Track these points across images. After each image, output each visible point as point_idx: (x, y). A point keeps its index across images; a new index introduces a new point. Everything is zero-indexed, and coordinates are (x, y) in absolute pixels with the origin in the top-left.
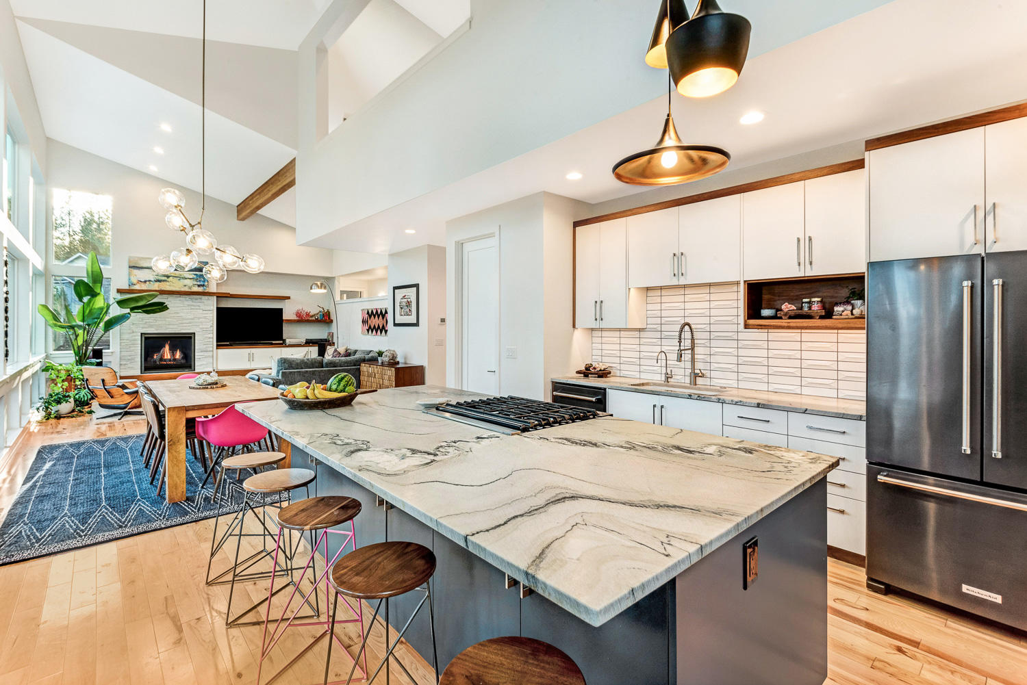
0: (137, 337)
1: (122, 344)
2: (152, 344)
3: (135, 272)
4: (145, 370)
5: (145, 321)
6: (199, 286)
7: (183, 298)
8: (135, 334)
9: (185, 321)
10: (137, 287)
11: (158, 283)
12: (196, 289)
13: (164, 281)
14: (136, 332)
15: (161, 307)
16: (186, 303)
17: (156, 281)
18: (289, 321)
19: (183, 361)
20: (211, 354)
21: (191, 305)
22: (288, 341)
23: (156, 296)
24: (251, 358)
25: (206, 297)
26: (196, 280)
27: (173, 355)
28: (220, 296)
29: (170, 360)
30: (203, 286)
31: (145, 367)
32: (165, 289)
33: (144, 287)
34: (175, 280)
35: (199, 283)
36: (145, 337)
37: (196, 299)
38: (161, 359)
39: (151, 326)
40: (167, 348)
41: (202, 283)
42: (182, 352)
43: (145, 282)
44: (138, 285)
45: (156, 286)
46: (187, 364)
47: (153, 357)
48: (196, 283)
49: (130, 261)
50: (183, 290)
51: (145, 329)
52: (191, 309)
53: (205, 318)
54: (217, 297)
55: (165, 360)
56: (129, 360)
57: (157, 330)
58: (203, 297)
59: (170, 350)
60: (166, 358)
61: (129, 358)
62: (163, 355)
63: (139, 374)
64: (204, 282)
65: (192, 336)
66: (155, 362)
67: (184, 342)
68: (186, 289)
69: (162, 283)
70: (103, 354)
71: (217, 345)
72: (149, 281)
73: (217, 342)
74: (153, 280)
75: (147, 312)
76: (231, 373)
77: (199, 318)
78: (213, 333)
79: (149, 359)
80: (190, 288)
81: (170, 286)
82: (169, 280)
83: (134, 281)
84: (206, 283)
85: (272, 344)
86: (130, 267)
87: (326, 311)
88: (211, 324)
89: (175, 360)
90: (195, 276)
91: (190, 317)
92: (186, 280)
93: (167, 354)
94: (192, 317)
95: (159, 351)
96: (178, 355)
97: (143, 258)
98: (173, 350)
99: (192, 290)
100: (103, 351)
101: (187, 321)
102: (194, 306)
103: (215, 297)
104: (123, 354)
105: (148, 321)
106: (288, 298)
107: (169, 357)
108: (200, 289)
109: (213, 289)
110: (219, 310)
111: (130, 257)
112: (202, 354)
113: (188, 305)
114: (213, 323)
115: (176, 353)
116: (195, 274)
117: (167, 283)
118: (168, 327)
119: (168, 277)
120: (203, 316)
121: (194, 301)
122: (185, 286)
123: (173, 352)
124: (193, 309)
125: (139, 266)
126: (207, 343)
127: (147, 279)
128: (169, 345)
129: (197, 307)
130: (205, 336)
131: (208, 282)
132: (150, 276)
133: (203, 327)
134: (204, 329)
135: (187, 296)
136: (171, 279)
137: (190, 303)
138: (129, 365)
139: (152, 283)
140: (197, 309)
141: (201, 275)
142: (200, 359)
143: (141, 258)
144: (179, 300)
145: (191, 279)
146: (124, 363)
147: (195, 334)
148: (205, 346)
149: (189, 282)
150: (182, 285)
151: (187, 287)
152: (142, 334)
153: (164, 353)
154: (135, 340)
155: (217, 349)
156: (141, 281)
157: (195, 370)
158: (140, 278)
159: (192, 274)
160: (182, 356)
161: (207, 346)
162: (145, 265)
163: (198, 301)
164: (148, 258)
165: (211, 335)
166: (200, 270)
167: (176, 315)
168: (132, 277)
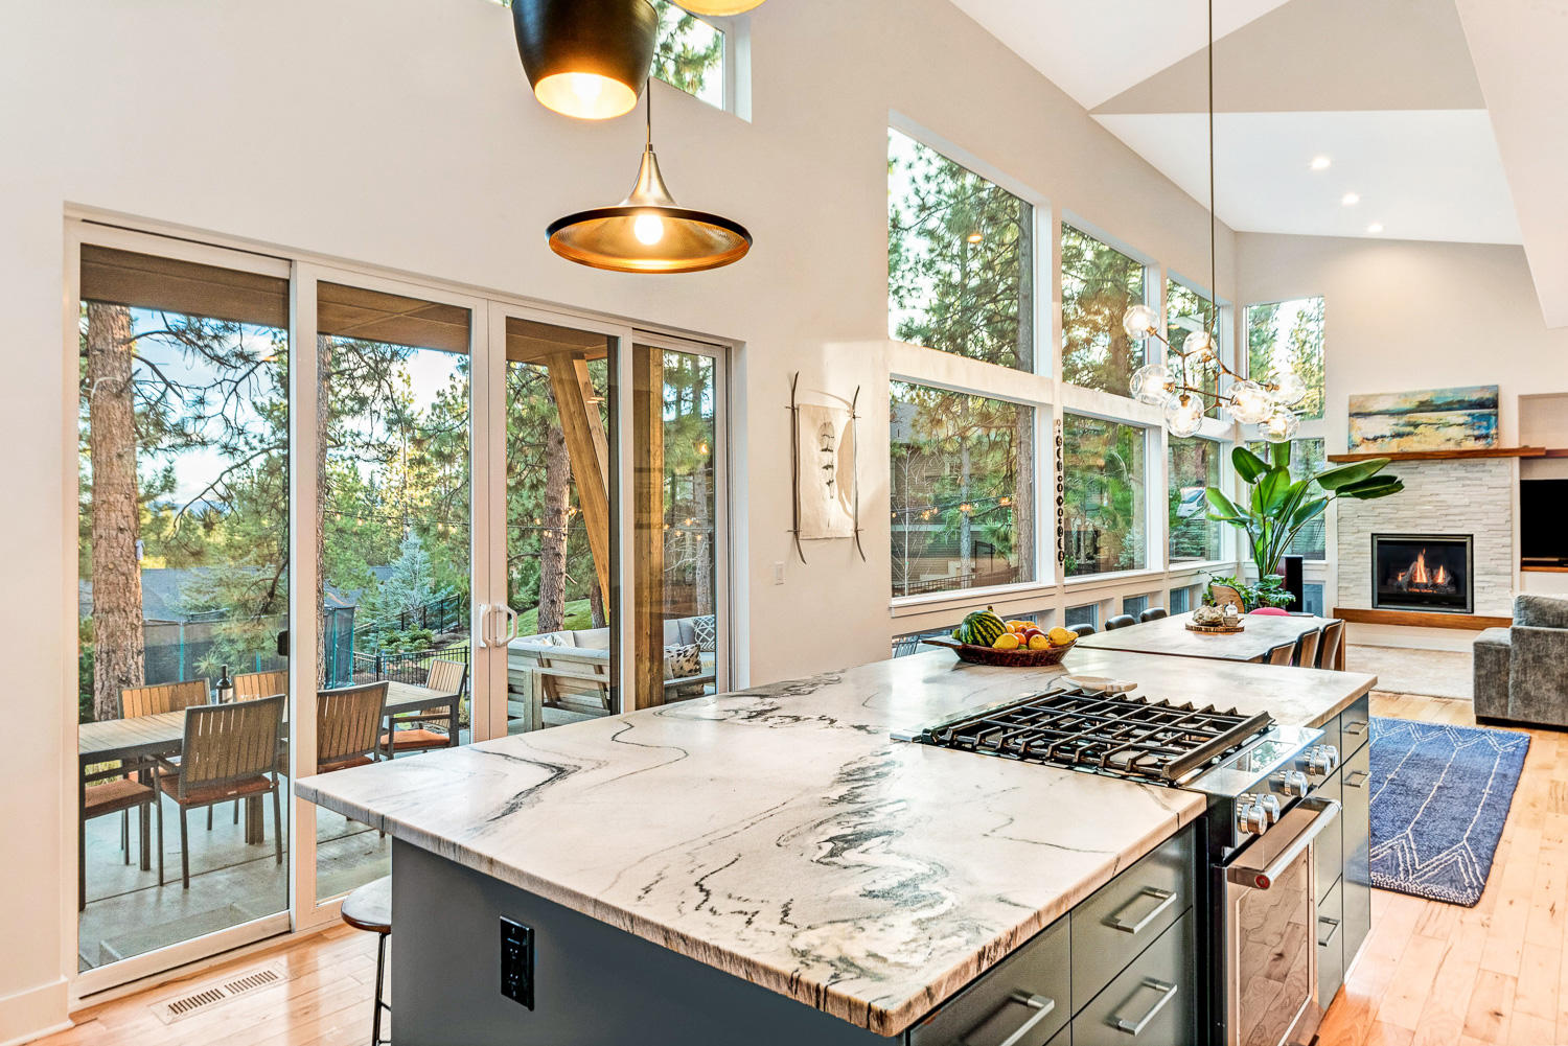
0: (1364, 541)
1: (1342, 551)
2: (1392, 554)
3: (1360, 422)
4: (1380, 602)
5: (1378, 510)
6: (1477, 438)
7: (1447, 466)
8: (1359, 535)
9: (1451, 511)
10: (1361, 450)
11: (1397, 440)
12: (1471, 445)
13: (1409, 434)
14: (1364, 532)
15: (1390, 485)
16: (1454, 474)
17: (1393, 436)
19: (1451, 590)
20: (1507, 579)
21: (1464, 478)
23: (1384, 465)
25: (1496, 461)
26: (1472, 426)
27: (1432, 576)
28: (1527, 456)
29: (1426, 586)
30: (1486, 436)
31: (1379, 594)
32: (1410, 450)
33: (1373, 449)
34: (1429, 430)
35: (1476, 433)
36: (1379, 542)
37: (1474, 466)
38: (1411, 583)
39: (1390, 521)
40: (1421, 562)
41: (1484, 432)
42: (1450, 571)
43: (1375, 439)
44: (1364, 445)
45: (1393, 446)
46: (1456, 596)
47: (1397, 579)
48: (1470, 432)
49: (1350, 405)
50: (1443, 448)
51: (1377, 526)
52: (1464, 486)
53: (1493, 503)
54: (1522, 458)
55: (1418, 586)
56: (1352, 580)
58: (1489, 461)
59: (1426, 566)
60: (1418, 580)
61: (1354, 576)
62: (1413, 576)
63: (1370, 609)
64: (1488, 428)
65: (1468, 540)
66: (1400, 587)
67: (1452, 553)
68: (1451, 446)
69: (1405, 438)
70: (1304, 567)
71: (1524, 565)
72: (1383, 437)
73: (1523, 555)
74: (1388, 434)
75: (1364, 496)
77: (1481, 504)
78: (1513, 537)
79: (1390, 581)
80: (1459, 443)
81: (1419, 442)
82: (1418, 431)
83: (1357, 438)
84: (1493, 431)
86: (1351, 415)
88: (1508, 515)
89: (1435, 585)
90: (1470, 419)
91: (1462, 502)
92: (1450, 429)
93: (1420, 572)
94: (1466, 501)
95: (1407, 568)
96: (1441, 577)
97: (1372, 396)
98: (1431, 566)
99: (1463, 449)
100: (1304, 562)
101: (1457, 511)
102: (1469, 479)
103: (1516, 461)
104: (1344, 569)
107: (1425, 580)
108: (1480, 445)
109: (1511, 438)
110: (1528, 488)
111: (1351, 398)
112: (1487, 578)
113: (1458, 479)
114: (1511, 515)
115: (1438, 572)
116: (1469, 415)
117: (1415, 438)
118: (1419, 521)
119: (1416, 426)
120: (1490, 498)
121: (1469, 469)
122: (1449, 440)
123: (1432, 572)
124: (1469, 485)
125: (1367, 411)
126: (1498, 556)
127: (1379, 435)
128: (1425, 557)
129: (1474, 482)
130: (1495, 541)
131: (1497, 427)
132: (1385, 426)
133: (1490, 522)
134: (1494, 527)
135: (1455, 461)
136: (1421, 428)
137: (1461, 473)
138: (1353, 591)
139: (1387, 440)
140: (1475, 485)
141: (1482, 415)
142: (1483, 588)
143: (1368, 397)
144: (1440, 469)
145: (1461, 425)
146: (1346, 585)
147: (1472, 536)
148: (1493, 562)
149: (1457, 433)
150: (1443, 439)
151: (1452, 442)
152: (1373, 535)
153: (1416, 572)
154: (1361, 545)
155: (1522, 570)
156: (1367, 439)
157: (1473, 612)
158: (1367, 433)
159: (1462, 415)
160: (1449, 579)
161: (1499, 562)
162: (1375, 408)
163: (1477, 469)
164: (1381, 395)
165: (1507, 541)
166: (1481, 404)
167: (1434, 498)
168: (1353, 433)
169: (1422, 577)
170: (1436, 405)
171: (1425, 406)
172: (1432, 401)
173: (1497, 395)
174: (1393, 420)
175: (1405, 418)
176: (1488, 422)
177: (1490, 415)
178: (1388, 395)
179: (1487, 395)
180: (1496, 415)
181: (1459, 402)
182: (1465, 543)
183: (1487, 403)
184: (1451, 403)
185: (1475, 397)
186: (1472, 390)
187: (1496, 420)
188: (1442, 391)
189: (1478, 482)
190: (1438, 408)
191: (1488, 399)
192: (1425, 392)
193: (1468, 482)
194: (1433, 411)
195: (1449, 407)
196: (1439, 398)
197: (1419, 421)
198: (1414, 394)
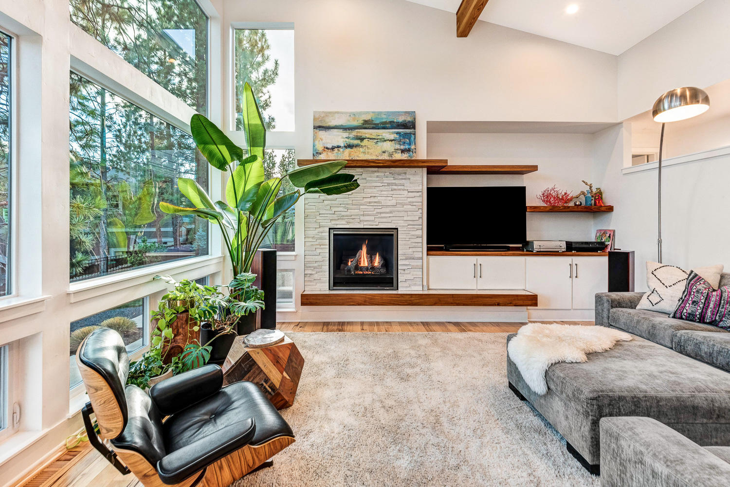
0: (323, 234)
1: (307, 244)
2: (344, 245)
3: (322, 134)
4: (335, 284)
5: (334, 209)
6: (403, 151)
7: (382, 173)
8: (321, 230)
9: (384, 210)
10: (322, 157)
11: (349, 150)
12: (398, 156)
13: (357, 146)
14: (324, 227)
15: (349, 183)
16: (386, 181)
17: (346, 147)
18: (536, 210)
19: (383, 271)
20: (419, 263)
21: (392, 184)
22: (536, 246)
23: (343, 167)
24: (478, 273)
25: (414, 171)
26: (399, 142)
27: (371, 261)
28: (435, 169)
29: (367, 269)
30: (409, 150)
31: (334, 278)
32: (358, 159)
33: (331, 156)
34: (371, 144)
35: (402, 147)
36: (334, 235)
37: (399, 174)
38: (357, 267)
39: (341, 218)
40: (364, 250)
41: (407, 147)
42: (382, 256)
43: (333, 148)
44: (324, 153)
45: (345, 155)
46: (386, 277)
47: (347, 264)
48: (398, 146)
49: (315, 119)
50: (380, 158)
51: (333, 222)
52: (392, 190)
53: (411, 203)
54: (429, 173)
55: (361, 269)
56: (315, 268)
57: (348, 223)
58: (409, 170)
59: (368, 253)
60: (362, 265)
61: (316, 265)
62: (359, 261)
63: (328, 292)
64: (410, 144)
65: (394, 233)
66: (349, 271)
67: (384, 243)
68: (385, 157)
69: (354, 149)
70: (278, 258)
71: (429, 249)
72: (339, 147)
73: (427, 244)
74: (342, 145)
75: (329, 192)
76: (451, 300)
77: (403, 205)
78: (422, 229)
79: (342, 266)
80: (391, 155)
81: (364, 153)
82: (363, 144)
83: (320, 148)
84: (413, 147)
85: (509, 249)
86: (315, 128)
87: (594, 190)
88: (419, 213)
89: (373, 268)
90: (396, 135)
91: (390, 203)
92: (385, 144)
93: (363, 258)
94: (393, 202)
95: (355, 255)
96: (377, 261)
97: (330, 113)
98: (371, 254)
99: (394, 159)
100: (278, 253)
101: (388, 210)
102: (396, 185)
103: (425, 170)
104: (309, 258)
105: (336, 209)
106: (534, 168)
107: (366, 265)
108: (405, 156)
109: (422, 153)
110: (431, 192)
111: (315, 112)
112: (406, 262)
113: (389, 184)
114: (422, 213)
115: (375, 258)
116: (397, 133)
117: (361, 150)
118: (362, 218)
119: (362, 139)
120: (410, 200)
121: (396, 176)
122: (384, 152)
123: (371, 257)
124: (395, 190)
125: (327, 125)
126: (414, 244)
127: (336, 145)
128: (367, 247)
129: (400, 187)
130: (413, 233)
131: (415, 144)
132: (338, 138)
133: (409, 218)
134: (411, 223)
135: (387, 170)
136: (365, 142)
137: (391, 180)
138: (316, 276)
139: (341, 150)
140: (400, 190)
141: (406, 134)
142: (404, 270)
143: (328, 114)
144: (377, 177)
145: (392, 141)
146: (310, 272)
147: (397, 229)
148: (411, 250)
149: (389, 146)
150: (380, 151)
151: (386, 154)
152: (330, 229)
153: (361, 258)
154: (321, 238)
155: (427, 255)
156: (327, 148)
157: (398, 289)
158: (327, 143)
159: (393, 133)
160: (382, 262)
161: (414, 250)
162: (333, 123)
163: (400, 177)
164: (338, 113)
165: (419, 233)
166: (404, 125)
167: (372, 200)
168: (317, 143)
169: (364, 262)
170: (375, 124)
171: (368, 124)
172: (372, 121)
173: (415, 119)
174: (346, 134)
175: (354, 133)
176: (410, 139)
177: (410, 133)
178: (342, 113)
179: (409, 119)
180: (414, 134)
181: (391, 122)
182: (392, 235)
183: (409, 125)
184: (385, 123)
185: (401, 119)
186: (399, 113)
187: (415, 139)
188: (380, 113)
189: (402, 187)
190: (376, 127)
191: (409, 122)
192: (368, 113)
193: (395, 187)
194: (373, 128)
195: (384, 126)
196: (377, 118)
197: (364, 136)
198: (361, 113)
